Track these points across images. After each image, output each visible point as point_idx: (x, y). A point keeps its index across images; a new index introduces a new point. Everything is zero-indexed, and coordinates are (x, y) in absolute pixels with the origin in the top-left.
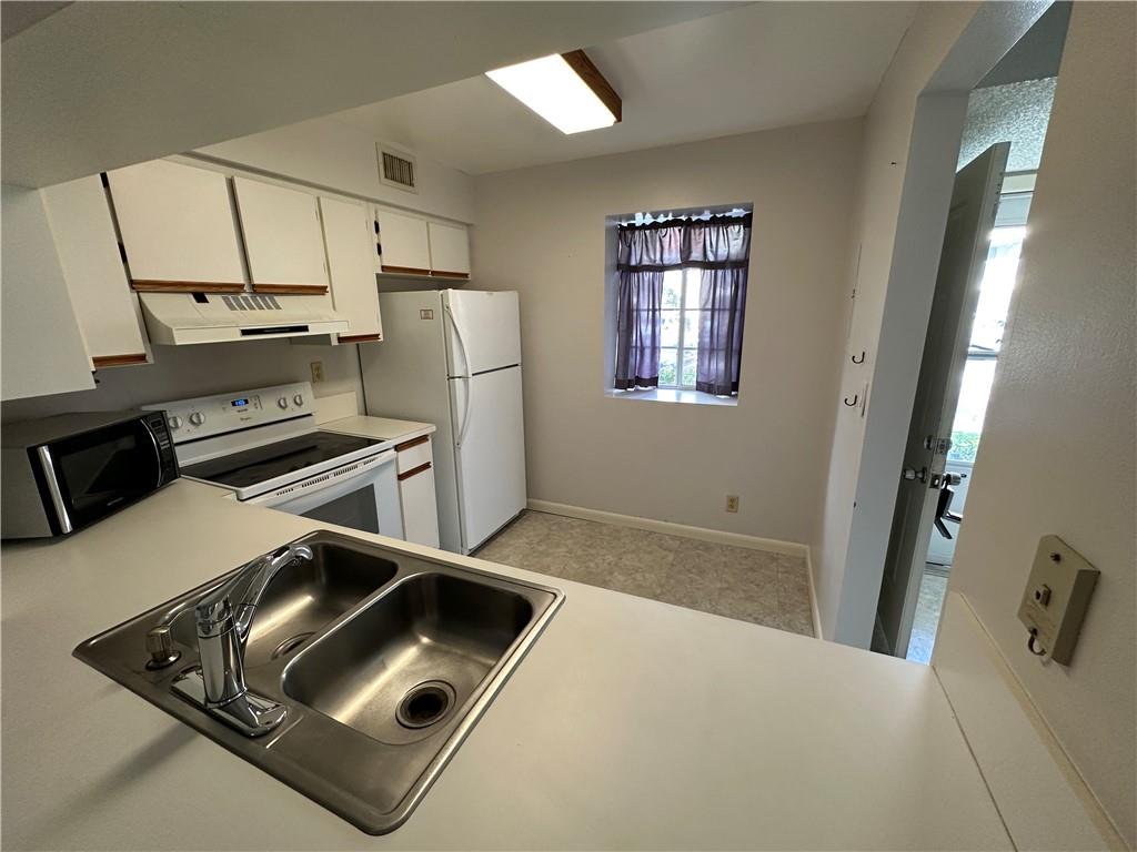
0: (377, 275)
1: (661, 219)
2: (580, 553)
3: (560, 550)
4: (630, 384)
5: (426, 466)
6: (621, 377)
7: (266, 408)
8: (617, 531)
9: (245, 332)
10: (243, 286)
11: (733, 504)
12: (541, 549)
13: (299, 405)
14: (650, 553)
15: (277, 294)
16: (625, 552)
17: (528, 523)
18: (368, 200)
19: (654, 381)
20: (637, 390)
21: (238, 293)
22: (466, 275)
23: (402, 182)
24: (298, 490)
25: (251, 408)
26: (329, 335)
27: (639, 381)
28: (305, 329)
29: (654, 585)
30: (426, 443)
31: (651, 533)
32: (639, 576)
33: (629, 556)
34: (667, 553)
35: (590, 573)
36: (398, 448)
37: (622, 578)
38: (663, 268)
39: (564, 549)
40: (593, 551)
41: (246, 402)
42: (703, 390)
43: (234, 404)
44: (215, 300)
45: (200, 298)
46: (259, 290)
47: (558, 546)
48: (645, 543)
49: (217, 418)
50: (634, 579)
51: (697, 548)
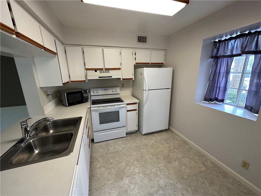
0: (134, 65)
1: (234, 36)
2: (172, 149)
3: (167, 145)
4: (211, 100)
5: (136, 110)
6: (207, 97)
7: (110, 91)
8: (191, 149)
9: (99, 77)
10: (103, 69)
11: (245, 165)
12: (162, 142)
13: (116, 92)
14: (196, 162)
15: (110, 70)
16: (187, 157)
17: (166, 133)
18: (134, 48)
19: (222, 101)
20: (215, 103)
21: (103, 70)
22: (163, 63)
23: (143, 42)
24: (102, 108)
25: (107, 91)
26: (120, 78)
27: (216, 99)
28: (111, 77)
29: (186, 174)
30: (136, 105)
31: (204, 156)
32: (183, 167)
33: (187, 159)
34: (203, 166)
35: (169, 157)
36: (128, 104)
37: (177, 164)
38: (232, 56)
39: (168, 145)
40: (176, 150)
41: (107, 90)
42: (248, 109)
43: (104, 90)
44: (98, 71)
45: (96, 71)
46: (106, 69)
47: (168, 143)
48: (198, 158)
49: (101, 92)
50: (181, 167)
51: (220, 173)
